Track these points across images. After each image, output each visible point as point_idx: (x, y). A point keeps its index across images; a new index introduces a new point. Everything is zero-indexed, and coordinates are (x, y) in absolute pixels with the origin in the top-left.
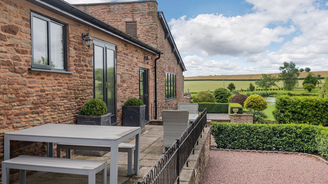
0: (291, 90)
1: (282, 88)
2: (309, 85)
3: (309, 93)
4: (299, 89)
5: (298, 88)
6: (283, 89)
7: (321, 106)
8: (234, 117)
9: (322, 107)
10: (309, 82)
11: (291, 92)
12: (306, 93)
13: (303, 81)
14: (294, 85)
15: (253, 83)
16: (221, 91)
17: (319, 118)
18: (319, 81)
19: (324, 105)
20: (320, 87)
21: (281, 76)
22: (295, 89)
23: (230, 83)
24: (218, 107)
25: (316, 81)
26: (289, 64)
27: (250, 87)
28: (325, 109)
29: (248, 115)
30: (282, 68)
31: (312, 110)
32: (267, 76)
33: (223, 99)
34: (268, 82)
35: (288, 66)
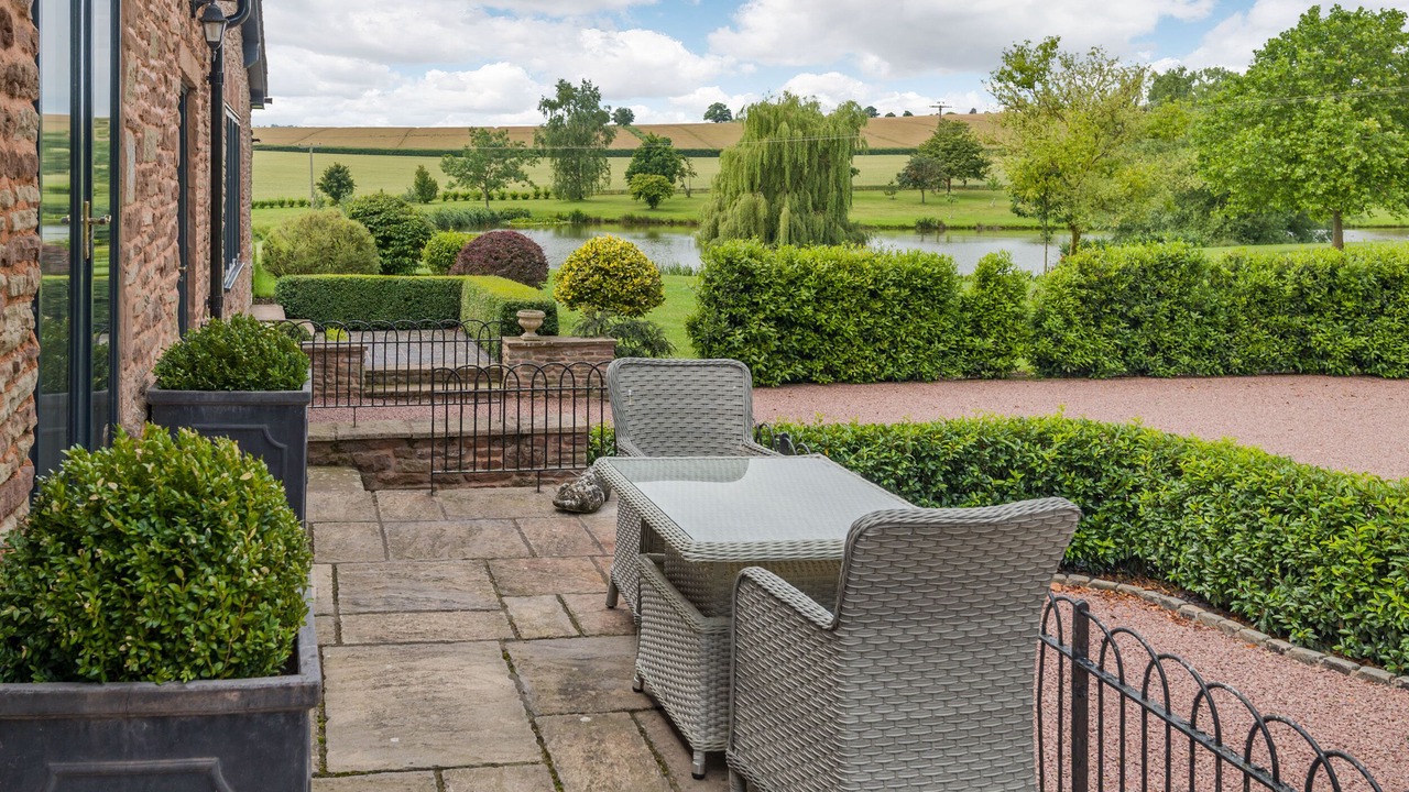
0: (581, 198)
1: (549, 190)
2: (653, 179)
3: (653, 215)
4: (609, 197)
5: (604, 193)
6: (552, 196)
7: (893, 290)
8: (523, 357)
9: (895, 295)
10: (651, 170)
11: (586, 209)
12: (642, 214)
13: (625, 164)
14: (593, 179)
15: (433, 166)
16: (382, 211)
17: (886, 345)
18: (684, 165)
19: (905, 287)
20: (688, 187)
21: (543, 142)
22: (596, 198)
23: (333, 165)
24: (406, 300)
25: (675, 165)
26: (576, 89)
27: (418, 185)
28: (905, 303)
29: (594, 344)
30: (548, 105)
31: (858, 309)
32: (489, 140)
33: (391, 249)
34: (493, 166)
35: (574, 98)
